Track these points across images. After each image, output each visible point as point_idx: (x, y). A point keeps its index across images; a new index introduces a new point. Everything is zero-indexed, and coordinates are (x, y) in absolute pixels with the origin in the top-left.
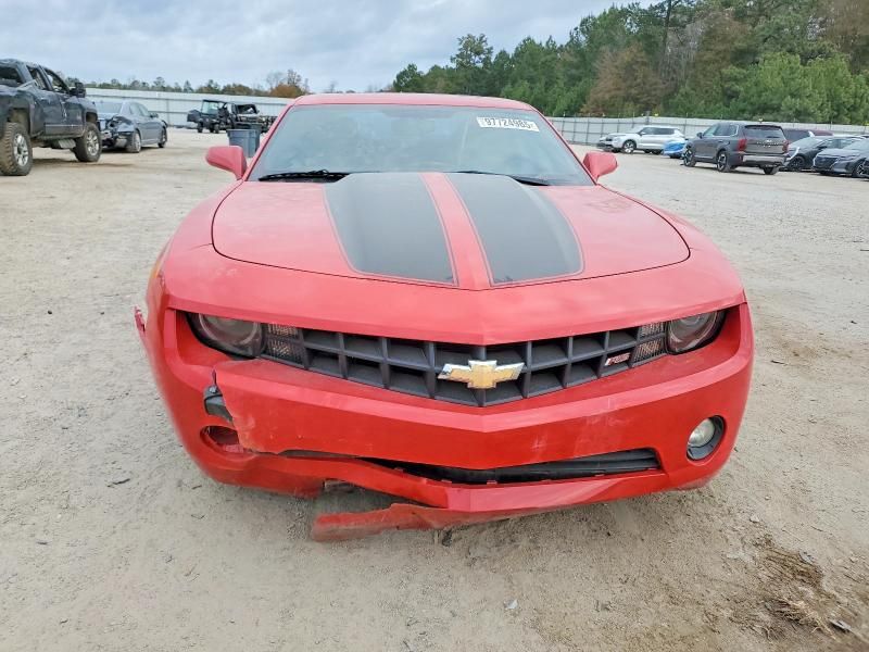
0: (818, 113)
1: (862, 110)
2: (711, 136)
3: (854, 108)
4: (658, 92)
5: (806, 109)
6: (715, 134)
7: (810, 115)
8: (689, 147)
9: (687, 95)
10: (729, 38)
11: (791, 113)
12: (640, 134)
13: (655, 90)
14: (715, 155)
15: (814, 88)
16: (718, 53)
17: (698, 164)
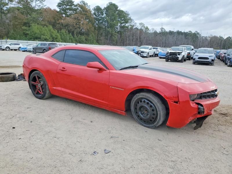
0: (49, 39)
1: (58, 39)
2: (39, 46)
3: (56, 38)
4: (4, 32)
5: (47, 39)
6: (41, 45)
7: (48, 40)
8: (33, 49)
9: (13, 34)
10: (22, 19)
11: (43, 39)
12: (10, 45)
13: (2, 31)
14: (42, 51)
15: (47, 34)
16: (19, 23)
17: (37, 53)
